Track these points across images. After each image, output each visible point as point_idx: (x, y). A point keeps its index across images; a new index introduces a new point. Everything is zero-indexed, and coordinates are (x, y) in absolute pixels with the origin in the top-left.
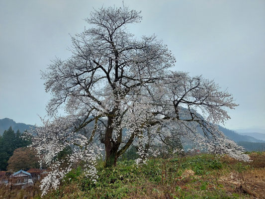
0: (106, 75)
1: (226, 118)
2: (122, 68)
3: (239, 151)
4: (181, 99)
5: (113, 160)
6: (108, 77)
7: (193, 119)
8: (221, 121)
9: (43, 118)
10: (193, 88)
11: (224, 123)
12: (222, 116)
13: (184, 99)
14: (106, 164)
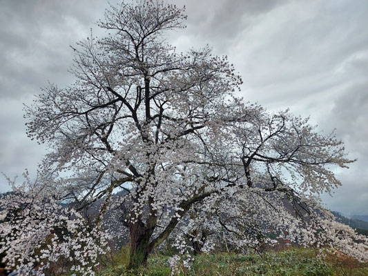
0: (131, 114)
1: (333, 185)
2: (161, 106)
3: (361, 244)
4: (255, 154)
5: (142, 256)
6: (135, 116)
7: (275, 187)
8: (325, 189)
9: (12, 180)
10: (275, 134)
11: (331, 193)
12: (327, 181)
13: (259, 153)
14: (130, 264)
